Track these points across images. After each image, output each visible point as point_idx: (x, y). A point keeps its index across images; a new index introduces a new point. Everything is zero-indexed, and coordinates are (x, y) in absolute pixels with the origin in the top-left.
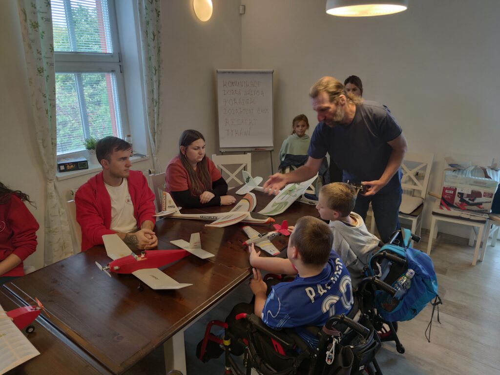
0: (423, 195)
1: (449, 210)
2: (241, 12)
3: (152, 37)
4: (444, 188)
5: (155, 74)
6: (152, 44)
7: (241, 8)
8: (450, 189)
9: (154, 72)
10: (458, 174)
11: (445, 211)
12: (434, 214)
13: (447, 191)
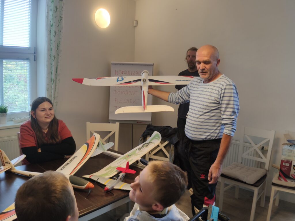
0: (267, 167)
1: (286, 181)
2: (135, 25)
3: (54, 34)
4: (282, 160)
5: (54, 60)
6: (53, 39)
7: (135, 22)
8: (286, 162)
9: (53, 59)
10: (293, 149)
11: (283, 182)
12: (274, 184)
13: (284, 164)
